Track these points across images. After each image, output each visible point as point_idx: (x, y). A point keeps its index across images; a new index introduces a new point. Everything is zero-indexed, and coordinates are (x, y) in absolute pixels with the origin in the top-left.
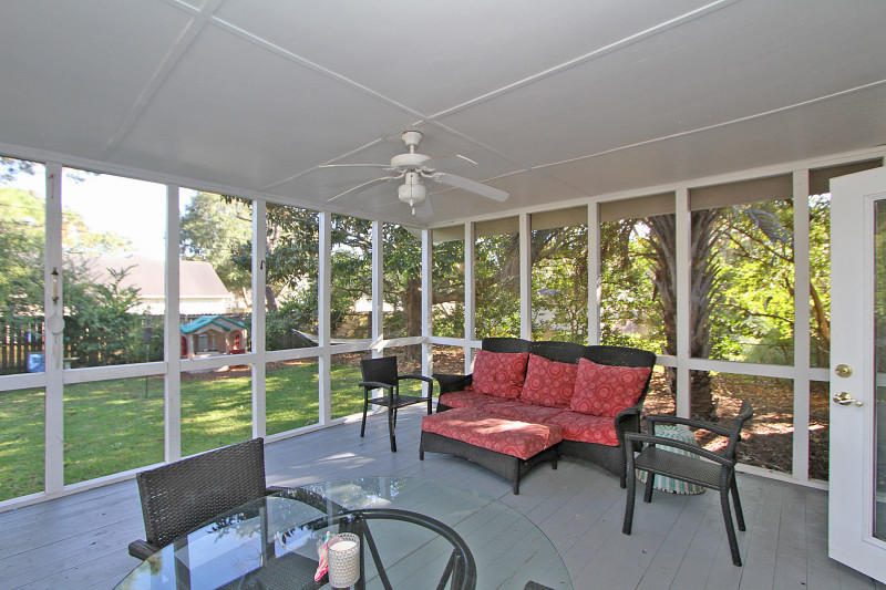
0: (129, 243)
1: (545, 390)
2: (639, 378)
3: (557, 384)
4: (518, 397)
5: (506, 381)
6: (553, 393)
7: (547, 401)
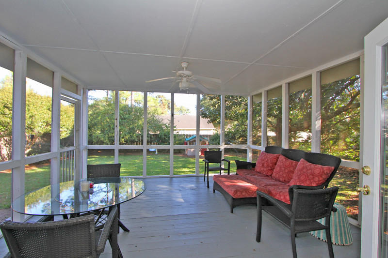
0: (188, 110)
1: (281, 173)
2: (323, 172)
3: (287, 171)
4: (271, 175)
5: (267, 167)
6: (284, 175)
7: (281, 179)
